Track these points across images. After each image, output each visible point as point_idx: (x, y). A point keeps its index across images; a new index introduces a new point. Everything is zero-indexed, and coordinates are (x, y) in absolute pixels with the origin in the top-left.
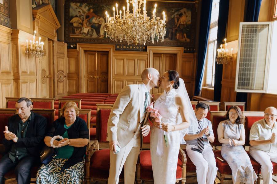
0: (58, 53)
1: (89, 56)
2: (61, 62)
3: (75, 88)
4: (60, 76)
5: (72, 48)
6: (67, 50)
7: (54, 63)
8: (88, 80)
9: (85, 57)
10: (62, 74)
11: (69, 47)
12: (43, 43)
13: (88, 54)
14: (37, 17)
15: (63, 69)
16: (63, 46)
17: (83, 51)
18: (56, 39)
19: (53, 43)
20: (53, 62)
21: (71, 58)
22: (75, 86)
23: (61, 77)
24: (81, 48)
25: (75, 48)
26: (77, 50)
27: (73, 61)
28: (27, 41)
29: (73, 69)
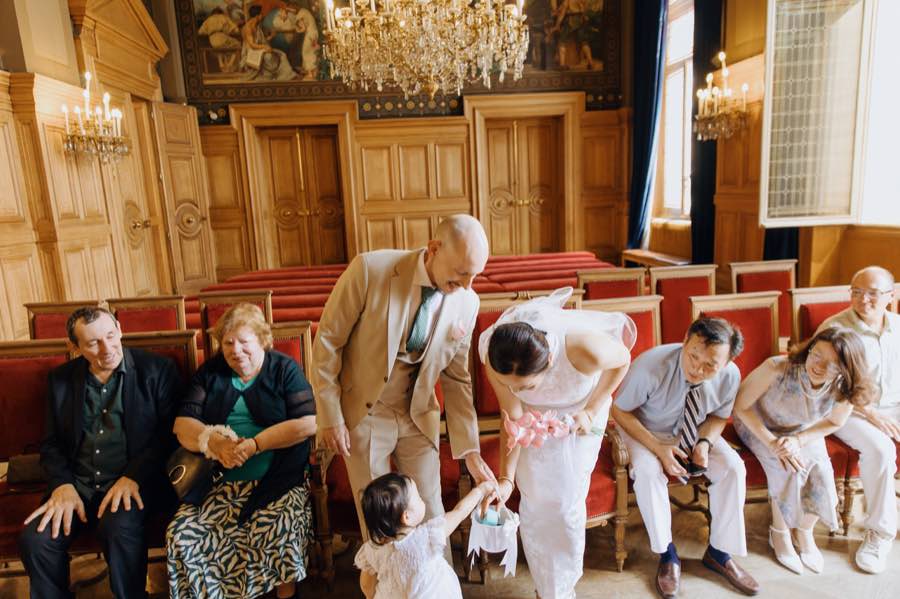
0: (169, 142)
1: (275, 144)
2: (184, 170)
3: (238, 256)
4: (185, 219)
5: (216, 123)
6: (200, 130)
7: (162, 176)
8: (277, 227)
9: (262, 147)
10: (192, 211)
11: (204, 121)
12: (117, 114)
13: (270, 139)
14: (87, 23)
15: (192, 197)
16: (183, 118)
17: (252, 131)
18: (158, 96)
19: (150, 111)
20: (159, 173)
21: (216, 155)
22: (237, 249)
23: (189, 222)
24: (244, 120)
25: (226, 120)
26: (232, 129)
27: (222, 167)
28: (65, 109)
29: (225, 192)
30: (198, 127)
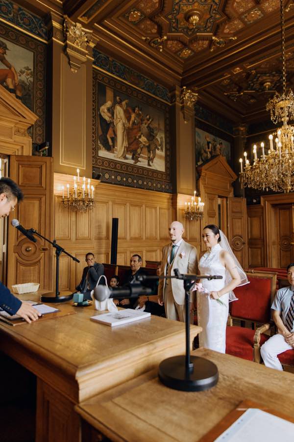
0: (233, 212)
1: (282, 212)
2: (238, 223)
3: (260, 261)
4: (236, 242)
5: (255, 203)
6: (247, 207)
7: (229, 225)
8: (280, 249)
9: (276, 213)
10: (239, 240)
11: (249, 204)
13: (280, 209)
15: (240, 234)
16: (240, 202)
17: (270, 206)
18: (231, 195)
19: (227, 201)
20: (227, 224)
21: (254, 217)
22: (259, 258)
23: (238, 244)
24: (266, 202)
25: (259, 202)
26: (261, 206)
27: (256, 222)
28: (186, 204)
29: (256, 232)
30: (246, 206)
